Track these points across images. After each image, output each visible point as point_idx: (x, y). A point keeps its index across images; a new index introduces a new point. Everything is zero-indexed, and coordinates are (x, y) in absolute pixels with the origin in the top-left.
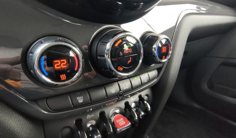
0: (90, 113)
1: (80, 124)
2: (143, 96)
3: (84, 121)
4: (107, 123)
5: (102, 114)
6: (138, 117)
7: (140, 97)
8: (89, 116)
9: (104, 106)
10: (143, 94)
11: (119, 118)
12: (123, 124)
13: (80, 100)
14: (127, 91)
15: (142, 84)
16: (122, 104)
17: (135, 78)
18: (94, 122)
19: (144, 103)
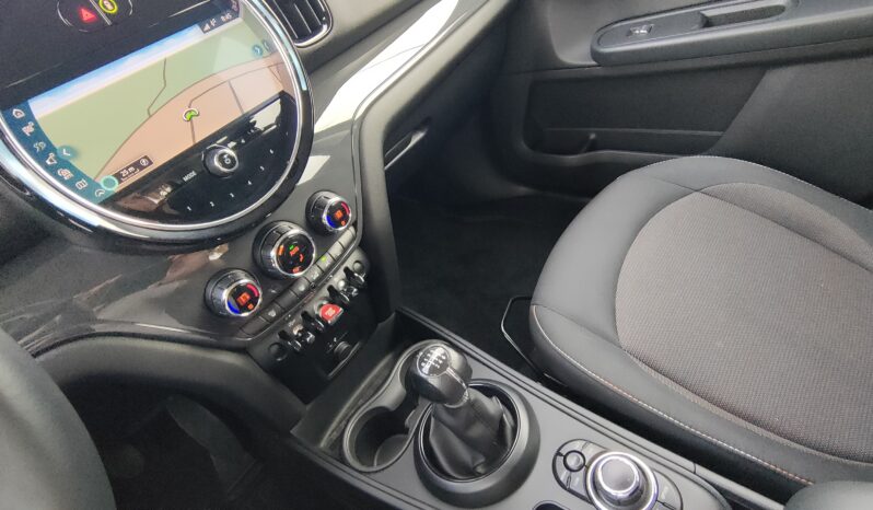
0: (291, 319)
1: (285, 336)
2: (351, 268)
3: (288, 332)
4: (314, 321)
5: (305, 315)
6: (350, 297)
7: (346, 270)
8: (291, 324)
9: (304, 305)
10: (350, 263)
11: (327, 309)
12: (332, 313)
13: (273, 314)
14: (319, 279)
15: (345, 249)
16: (325, 292)
17: (323, 259)
18: (300, 328)
19: (354, 277)
